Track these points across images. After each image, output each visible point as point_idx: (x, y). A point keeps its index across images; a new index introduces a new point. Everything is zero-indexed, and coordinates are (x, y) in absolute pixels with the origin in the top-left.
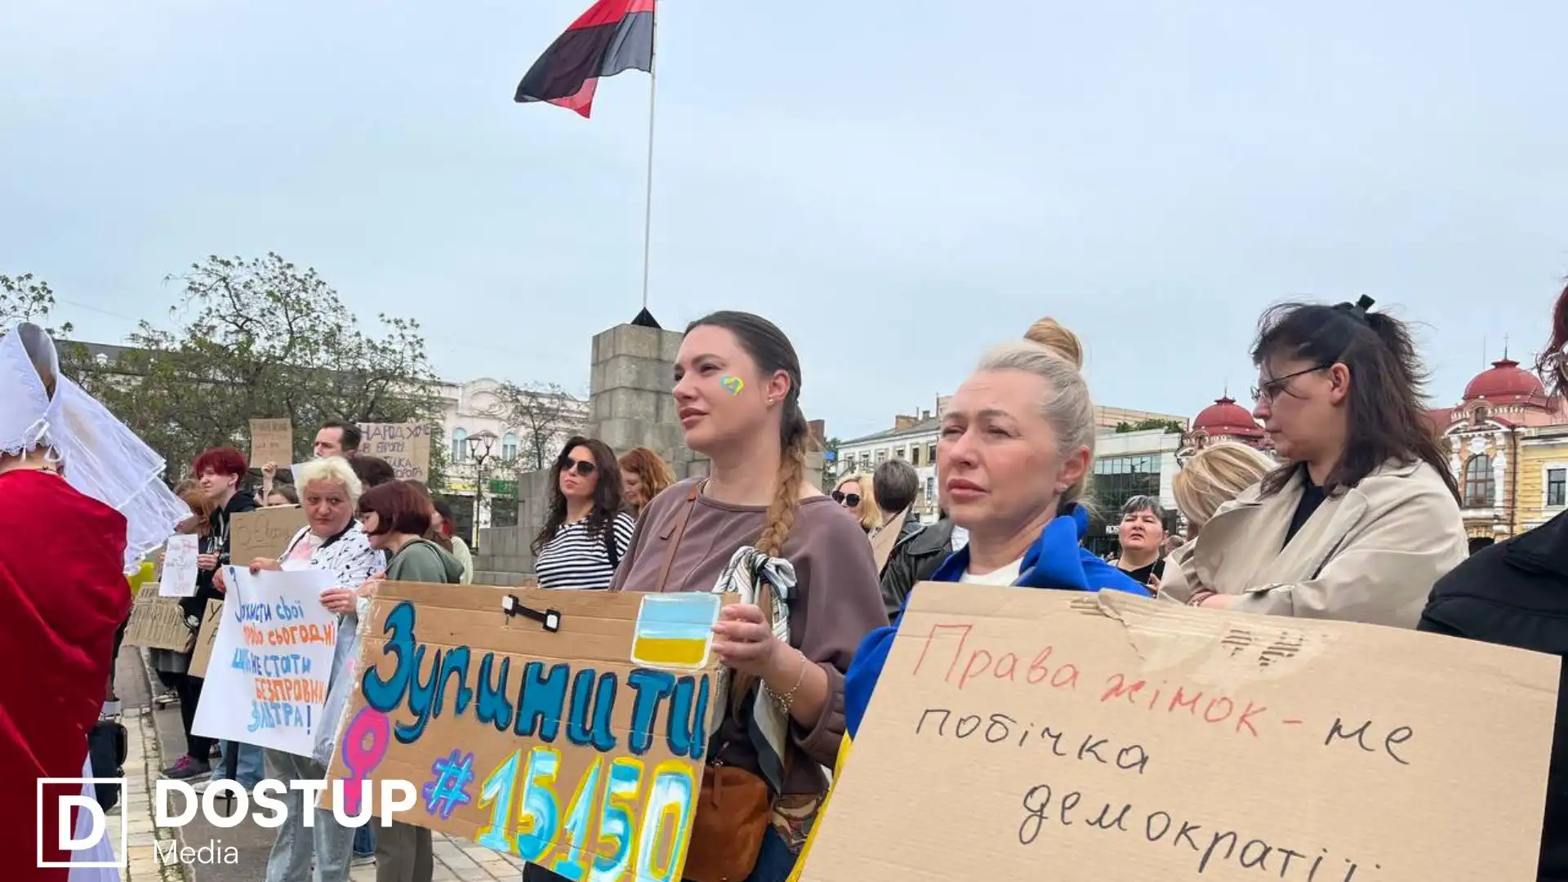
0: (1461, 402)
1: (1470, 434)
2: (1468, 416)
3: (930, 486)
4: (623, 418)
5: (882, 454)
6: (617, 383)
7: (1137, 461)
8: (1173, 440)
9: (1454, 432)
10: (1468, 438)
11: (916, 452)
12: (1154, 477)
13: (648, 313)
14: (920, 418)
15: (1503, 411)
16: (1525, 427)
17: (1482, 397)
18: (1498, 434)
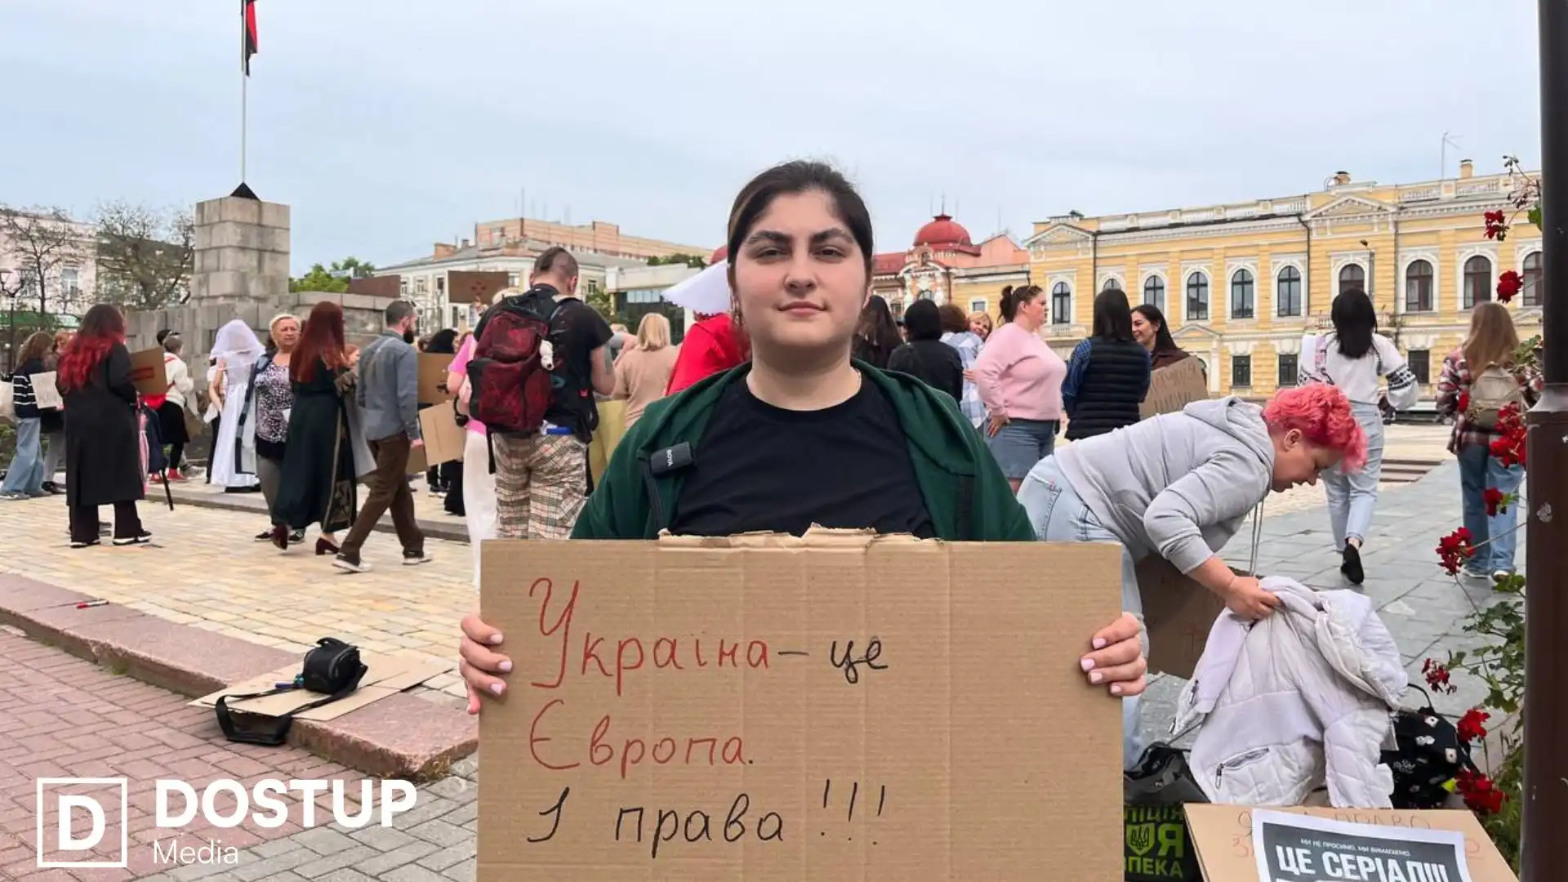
0: (912, 248)
1: (918, 274)
2: (917, 259)
4: (232, 270)
5: (421, 281)
6: (225, 243)
9: (908, 271)
10: (917, 277)
13: (246, 187)
14: (460, 246)
15: (941, 256)
16: (956, 268)
17: (926, 244)
18: (938, 274)
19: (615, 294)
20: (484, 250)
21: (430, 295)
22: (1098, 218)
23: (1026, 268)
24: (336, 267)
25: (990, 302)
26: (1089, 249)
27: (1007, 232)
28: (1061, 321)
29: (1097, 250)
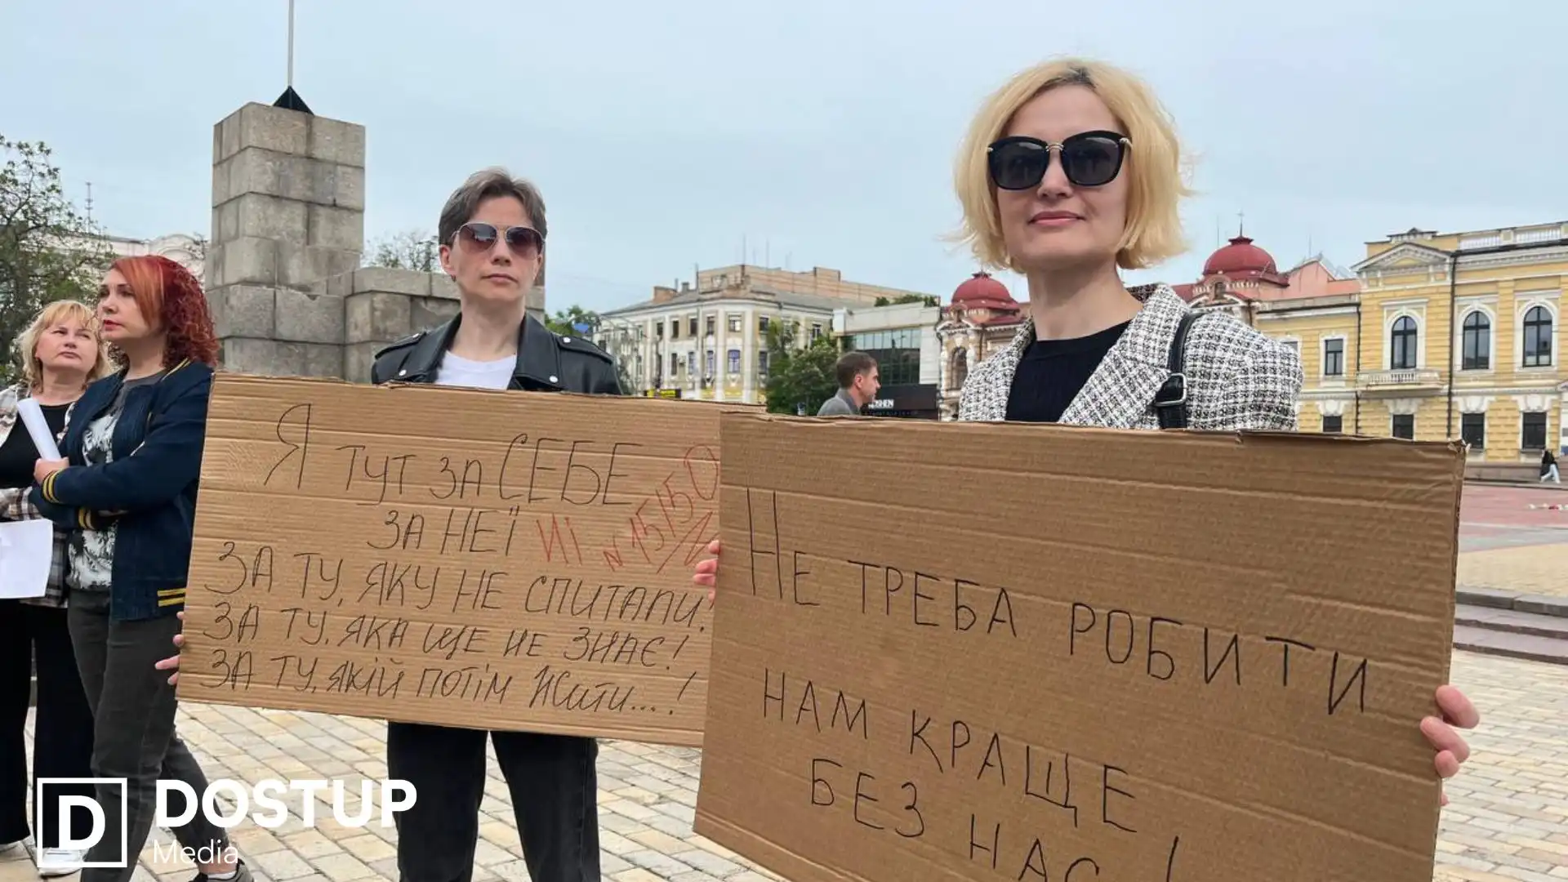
0: (1201, 277)
1: (1210, 309)
2: (1208, 290)
3: (691, 360)
4: (255, 237)
5: (641, 326)
6: (246, 189)
7: (897, 335)
8: (932, 314)
11: (676, 325)
12: (914, 353)
13: (293, 92)
14: (680, 289)
15: (1240, 286)
16: (1260, 301)
17: (1220, 272)
18: (1235, 308)
19: (842, 338)
20: (703, 293)
21: (649, 340)
22: (1458, 235)
23: (1356, 299)
24: (560, 315)
25: (1303, 342)
26: (1444, 273)
27: (1320, 257)
28: (1404, 365)
29: (1457, 275)
